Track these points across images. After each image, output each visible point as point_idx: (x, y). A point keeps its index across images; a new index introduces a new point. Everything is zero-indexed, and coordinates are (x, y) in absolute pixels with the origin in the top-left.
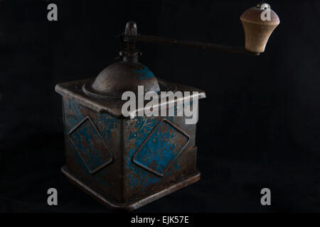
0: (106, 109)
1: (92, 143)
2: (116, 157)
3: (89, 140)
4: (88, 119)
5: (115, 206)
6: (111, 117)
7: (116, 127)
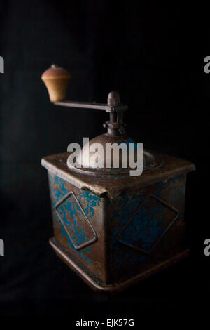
0: (87, 186)
1: (76, 219)
2: (99, 236)
3: (74, 215)
4: (71, 194)
5: (100, 288)
6: (93, 195)
7: (99, 205)
